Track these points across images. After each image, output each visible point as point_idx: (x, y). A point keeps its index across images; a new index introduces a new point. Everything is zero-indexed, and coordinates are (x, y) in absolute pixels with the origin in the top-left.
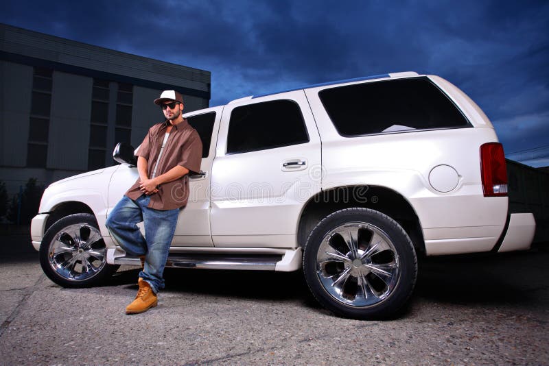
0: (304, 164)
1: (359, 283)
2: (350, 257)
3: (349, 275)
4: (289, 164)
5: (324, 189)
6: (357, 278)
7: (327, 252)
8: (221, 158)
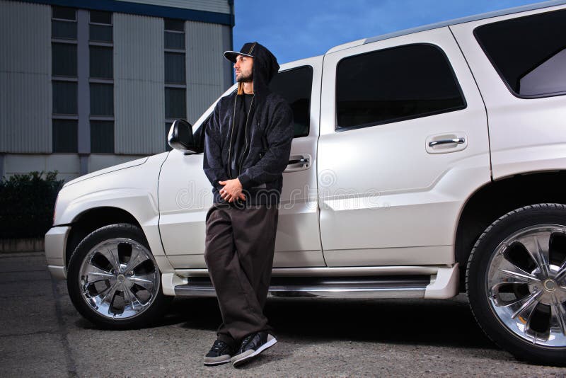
0: (461, 141)
1: (554, 312)
2: (538, 276)
3: (537, 302)
4: (439, 143)
5: (494, 178)
6: (550, 306)
7: (502, 269)
8: (328, 137)
